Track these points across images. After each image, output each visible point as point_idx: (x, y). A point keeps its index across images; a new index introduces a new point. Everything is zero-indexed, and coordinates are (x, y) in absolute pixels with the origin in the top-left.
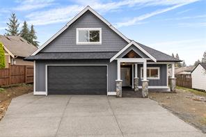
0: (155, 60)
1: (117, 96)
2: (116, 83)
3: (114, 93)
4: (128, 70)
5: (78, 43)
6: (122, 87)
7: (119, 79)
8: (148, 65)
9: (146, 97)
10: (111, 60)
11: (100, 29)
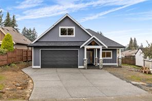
0: (107, 47)
1: (84, 69)
2: (84, 60)
3: (83, 67)
4: (91, 52)
5: (60, 36)
6: (88, 64)
7: (85, 58)
8: (103, 50)
9: (102, 69)
10: (81, 47)
11: (74, 28)
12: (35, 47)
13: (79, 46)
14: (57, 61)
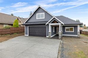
0: (64, 24)
5: (37, 18)
7: (50, 31)
10: (46, 24)
11: (44, 13)
12: (26, 25)
13: (45, 24)
14: (36, 33)
